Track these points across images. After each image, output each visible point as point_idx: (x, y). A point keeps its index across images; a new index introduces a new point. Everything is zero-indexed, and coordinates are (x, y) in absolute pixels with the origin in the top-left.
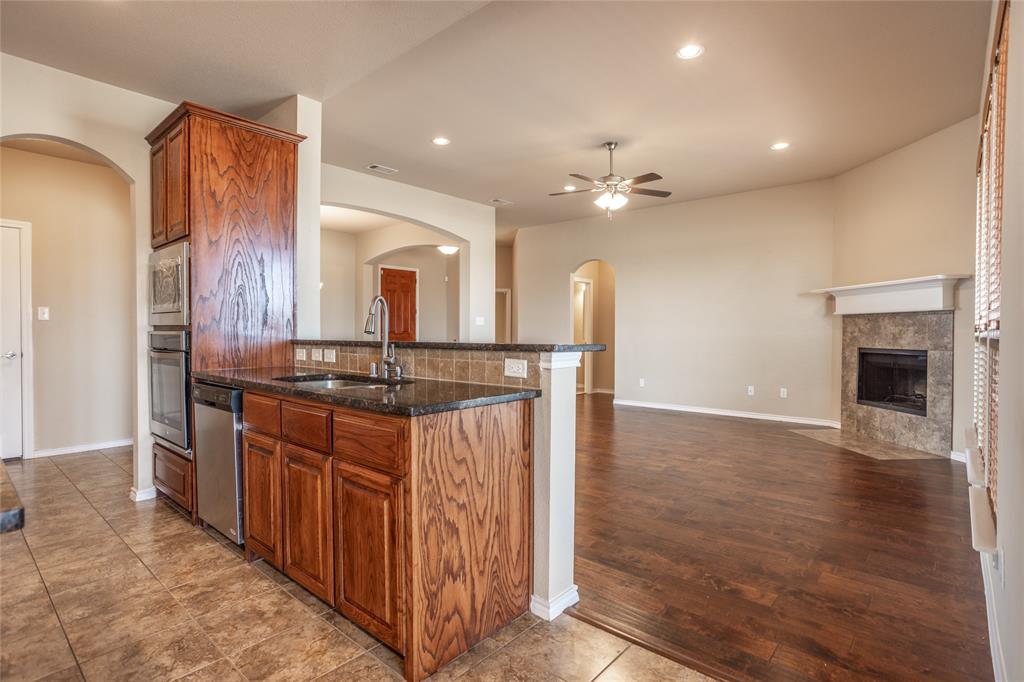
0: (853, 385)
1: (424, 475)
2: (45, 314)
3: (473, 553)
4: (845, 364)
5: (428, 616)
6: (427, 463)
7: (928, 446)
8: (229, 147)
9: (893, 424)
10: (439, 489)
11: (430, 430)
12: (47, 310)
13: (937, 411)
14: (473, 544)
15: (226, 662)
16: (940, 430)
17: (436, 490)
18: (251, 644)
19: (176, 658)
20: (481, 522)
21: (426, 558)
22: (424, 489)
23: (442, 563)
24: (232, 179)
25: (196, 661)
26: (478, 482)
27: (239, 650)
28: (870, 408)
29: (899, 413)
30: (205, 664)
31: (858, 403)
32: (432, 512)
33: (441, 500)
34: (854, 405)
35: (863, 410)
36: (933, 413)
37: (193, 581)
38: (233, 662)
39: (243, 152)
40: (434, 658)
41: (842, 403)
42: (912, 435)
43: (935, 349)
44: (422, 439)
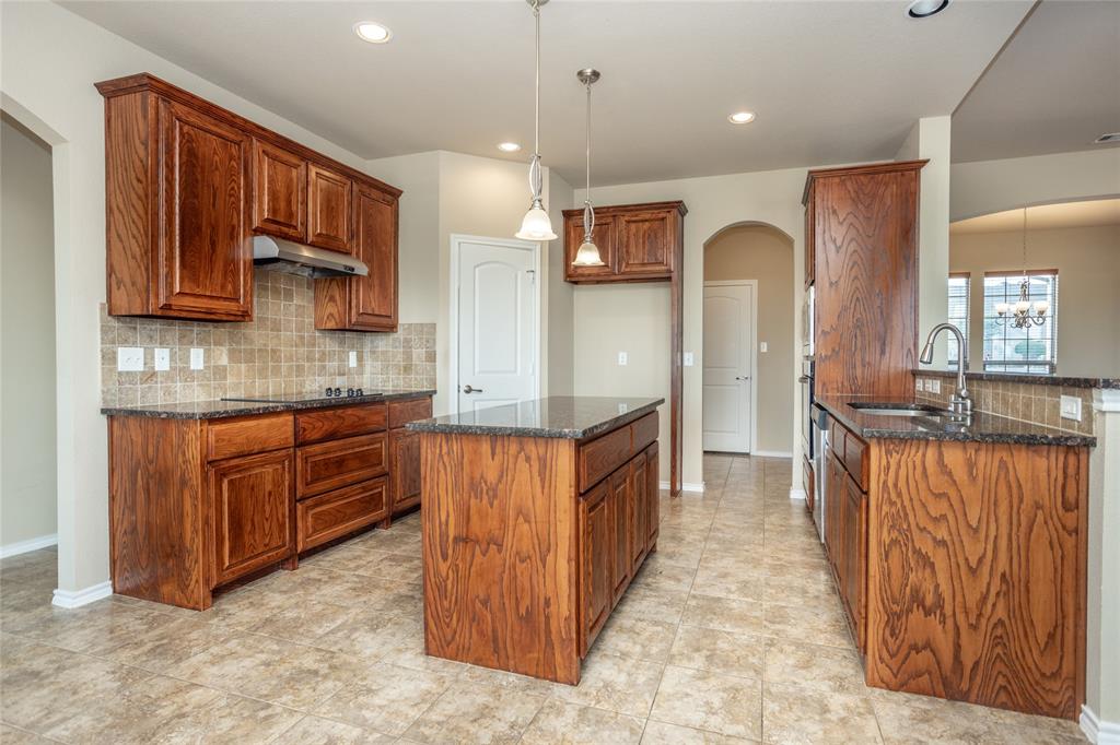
1: (886, 496)
2: (764, 348)
3: (959, 598)
5: (887, 632)
6: (890, 484)
8: (848, 196)
10: (906, 515)
11: (894, 454)
12: (765, 344)
14: (957, 587)
15: (761, 605)
17: (902, 514)
18: (783, 604)
19: (739, 589)
20: (973, 571)
21: (887, 575)
22: (885, 508)
23: (908, 589)
24: (851, 224)
25: (746, 596)
26: (970, 526)
27: (773, 603)
30: (750, 600)
32: (895, 534)
33: (909, 526)
37: (783, 556)
38: (764, 607)
39: (861, 196)
40: (896, 677)
44: (884, 462)
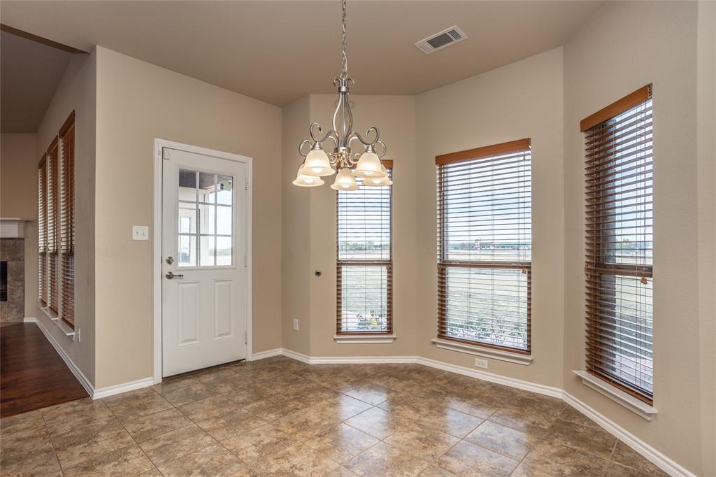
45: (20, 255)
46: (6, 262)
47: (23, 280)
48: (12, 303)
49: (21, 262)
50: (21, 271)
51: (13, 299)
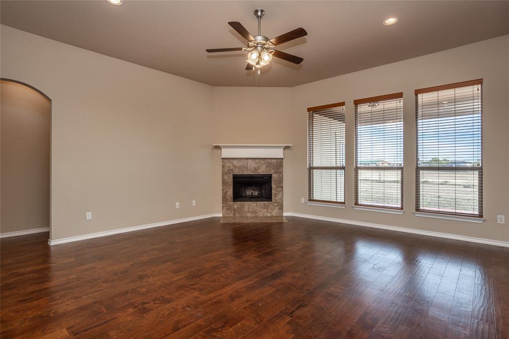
0: (230, 193)
4: (224, 183)
7: (273, 213)
9: (256, 208)
13: (277, 198)
16: (278, 206)
28: (242, 203)
29: (258, 202)
31: (233, 201)
34: (231, 203)
35: (237, 205)
36: (275, 199)
41: (223, 203)
42: (265, 210)
43: (276, 173)
45: (280, 170)
46: (271, 175)
47: (282, 187)
48: (276, 203)
49: (281, 175)
50: (280, 181)
51: (276, 200)
